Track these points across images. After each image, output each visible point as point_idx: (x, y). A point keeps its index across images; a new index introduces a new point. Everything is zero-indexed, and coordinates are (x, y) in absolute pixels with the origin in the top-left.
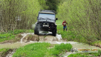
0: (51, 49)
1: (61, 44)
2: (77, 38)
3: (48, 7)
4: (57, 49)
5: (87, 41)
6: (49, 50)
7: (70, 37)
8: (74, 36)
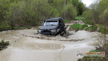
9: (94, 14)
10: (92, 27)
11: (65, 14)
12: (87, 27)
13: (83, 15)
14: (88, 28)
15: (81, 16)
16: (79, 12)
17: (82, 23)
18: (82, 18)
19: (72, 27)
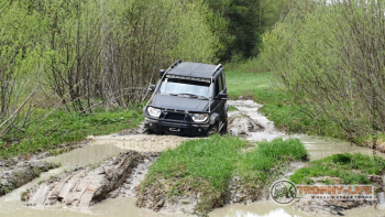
0: (248, 154)
1: (276, 140)
2: (316, 124)
3: (234, 37)
4: (267, 153)
5: (344, 133)
6: (245, 157)
7: (296, 120)
8: (309, 118)
9: (355, 50)
10: (344, 160)
11: (104, 54)
12: (300, 165)
13: (263, 56)
14: (305, 172)
15: (252, 63)
16: (231, 30)
17: (261, 128)
18: (263, 83)
19: (170, 174)
